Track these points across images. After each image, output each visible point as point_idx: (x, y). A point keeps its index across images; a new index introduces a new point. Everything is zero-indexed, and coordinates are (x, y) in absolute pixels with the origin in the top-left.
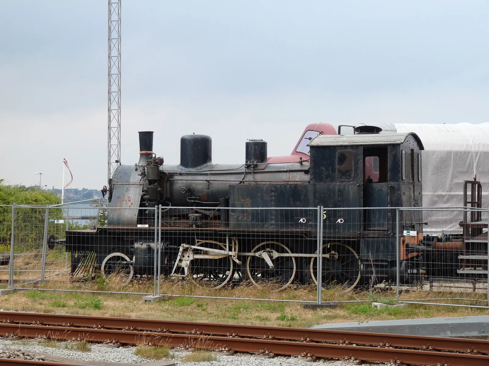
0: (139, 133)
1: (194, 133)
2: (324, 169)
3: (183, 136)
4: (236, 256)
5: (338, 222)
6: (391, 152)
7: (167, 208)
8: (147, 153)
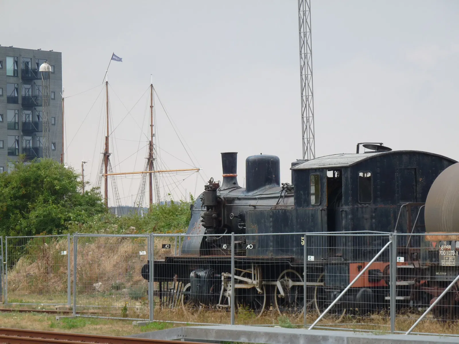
0: (222, 153)
1: (261, 154)
2: (302, 193)
3: (249, 157)
4: (258, 285)
5: (248, 248)
6: (344, 174)
7: (221, 236)
8: (226, 176)
